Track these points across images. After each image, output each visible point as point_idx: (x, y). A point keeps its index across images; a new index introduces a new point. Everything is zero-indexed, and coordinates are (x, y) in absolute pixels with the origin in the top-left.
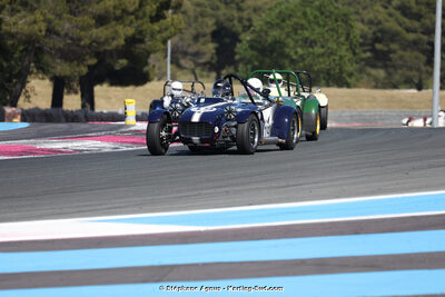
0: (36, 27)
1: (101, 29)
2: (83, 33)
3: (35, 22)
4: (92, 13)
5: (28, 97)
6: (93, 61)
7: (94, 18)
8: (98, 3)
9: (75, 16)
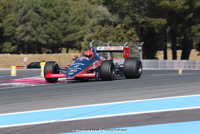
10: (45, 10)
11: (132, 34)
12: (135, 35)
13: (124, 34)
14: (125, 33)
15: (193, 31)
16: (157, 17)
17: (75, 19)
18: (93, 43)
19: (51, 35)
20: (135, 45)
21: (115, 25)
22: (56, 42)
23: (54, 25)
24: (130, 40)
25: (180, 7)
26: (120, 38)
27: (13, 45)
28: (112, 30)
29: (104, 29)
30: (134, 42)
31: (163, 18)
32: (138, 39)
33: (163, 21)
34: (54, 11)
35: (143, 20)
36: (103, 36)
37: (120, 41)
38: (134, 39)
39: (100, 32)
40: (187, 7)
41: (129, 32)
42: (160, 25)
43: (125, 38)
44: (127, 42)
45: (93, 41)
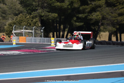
0: (99, 17)
1: (120, 17)
2: (114, 19)
3: (98, 15)
4: (117, 13)
5: (100, 38)
6: (118, 27)
7: (118, 14)
8: (119, 10)
9: (113, 14)
11: (36, 22)
13: (31, 22)
16: (52, 13)
18: (15, 27)
20: (38, 28)
24: (35, 25)
26: (29, 24)
28: (24, 19)
30: (37, 26)
31: (56, 13)
32: (40, 25)
33: (56, 15)
35: (43, 14)
36: (19, 23)
37: (29, 26)
38: (37, 25)
39: (17, 20)
40: (69, 7)
41: (34, 20)
42: (54, 17)
43: (32, 24)
44: (35, 27)
45: (15, 25)
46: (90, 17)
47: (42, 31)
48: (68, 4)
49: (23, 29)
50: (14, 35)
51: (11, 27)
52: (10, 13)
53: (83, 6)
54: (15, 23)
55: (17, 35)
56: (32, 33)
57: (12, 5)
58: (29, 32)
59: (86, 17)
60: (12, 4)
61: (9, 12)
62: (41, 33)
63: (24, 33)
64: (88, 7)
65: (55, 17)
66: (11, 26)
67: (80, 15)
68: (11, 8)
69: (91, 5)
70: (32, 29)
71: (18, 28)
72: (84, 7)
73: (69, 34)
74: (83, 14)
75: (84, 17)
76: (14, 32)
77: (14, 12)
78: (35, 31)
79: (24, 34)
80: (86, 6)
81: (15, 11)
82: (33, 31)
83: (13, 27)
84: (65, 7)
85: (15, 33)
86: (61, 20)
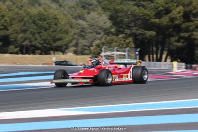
10: (41, 22)
11: (130, 42)
12: (132, 43)
14: (124, 41)
15: (171, 41)
16: (149, 30)
17: (62, 30)
19: (45, 41)
20: (131, 50)
21: (117, 35)
22: (48, 46)
23: (47, 34)
24: (128, 46)
25: (165, 23)
26: (121, 46)
27: (16, 47)
29: (109, 38)
30: (130, 48)
31: (154, 31)
32: (133, 46)
33: (153, 33)
34: (47, 24)
35: (139, 32)
36: (108, 43)
38: (130, 46)
39: (106, 40)
40: (170, 24)
41: (128, 41)
42: (151, 36)
43: (125, 45)
44: (128, 48)
45: (104, 46)
46: (194, 37)
47: (137, 53)
48: (168, 20)
49: (114, 51)
50: (104, 58)
51: (99, 48)
52: (91, 31)
53: (186, 23)
54: (103, 44)
55: (107, 59)
56: (124, 55)
57: (94, 22)
58: (120, 55)
59: (189, 36)
60: (93, 20)
61: (91, 29)
62: (135, 56)
63: (115, 55)
64: (192, 24)
65: (153, 35)
66: (99, 46)
67: (182, 34)
68: (93, 25)
69: (196, 22)
70: (125, 51)
71: (107, 49)
72: (188, 24)
73: (169, 57)
74: (186, 33)
75: (186, 36)
76: (103, 54)
77: (96, 30)
78: (128, 54)
79: (115, 57)
80: (190, 23)
81: (98, 28)
82: (126, 54)
83: (101, 48)
84: (164, 24)
85: (105, 56)
86: (160, 40)
